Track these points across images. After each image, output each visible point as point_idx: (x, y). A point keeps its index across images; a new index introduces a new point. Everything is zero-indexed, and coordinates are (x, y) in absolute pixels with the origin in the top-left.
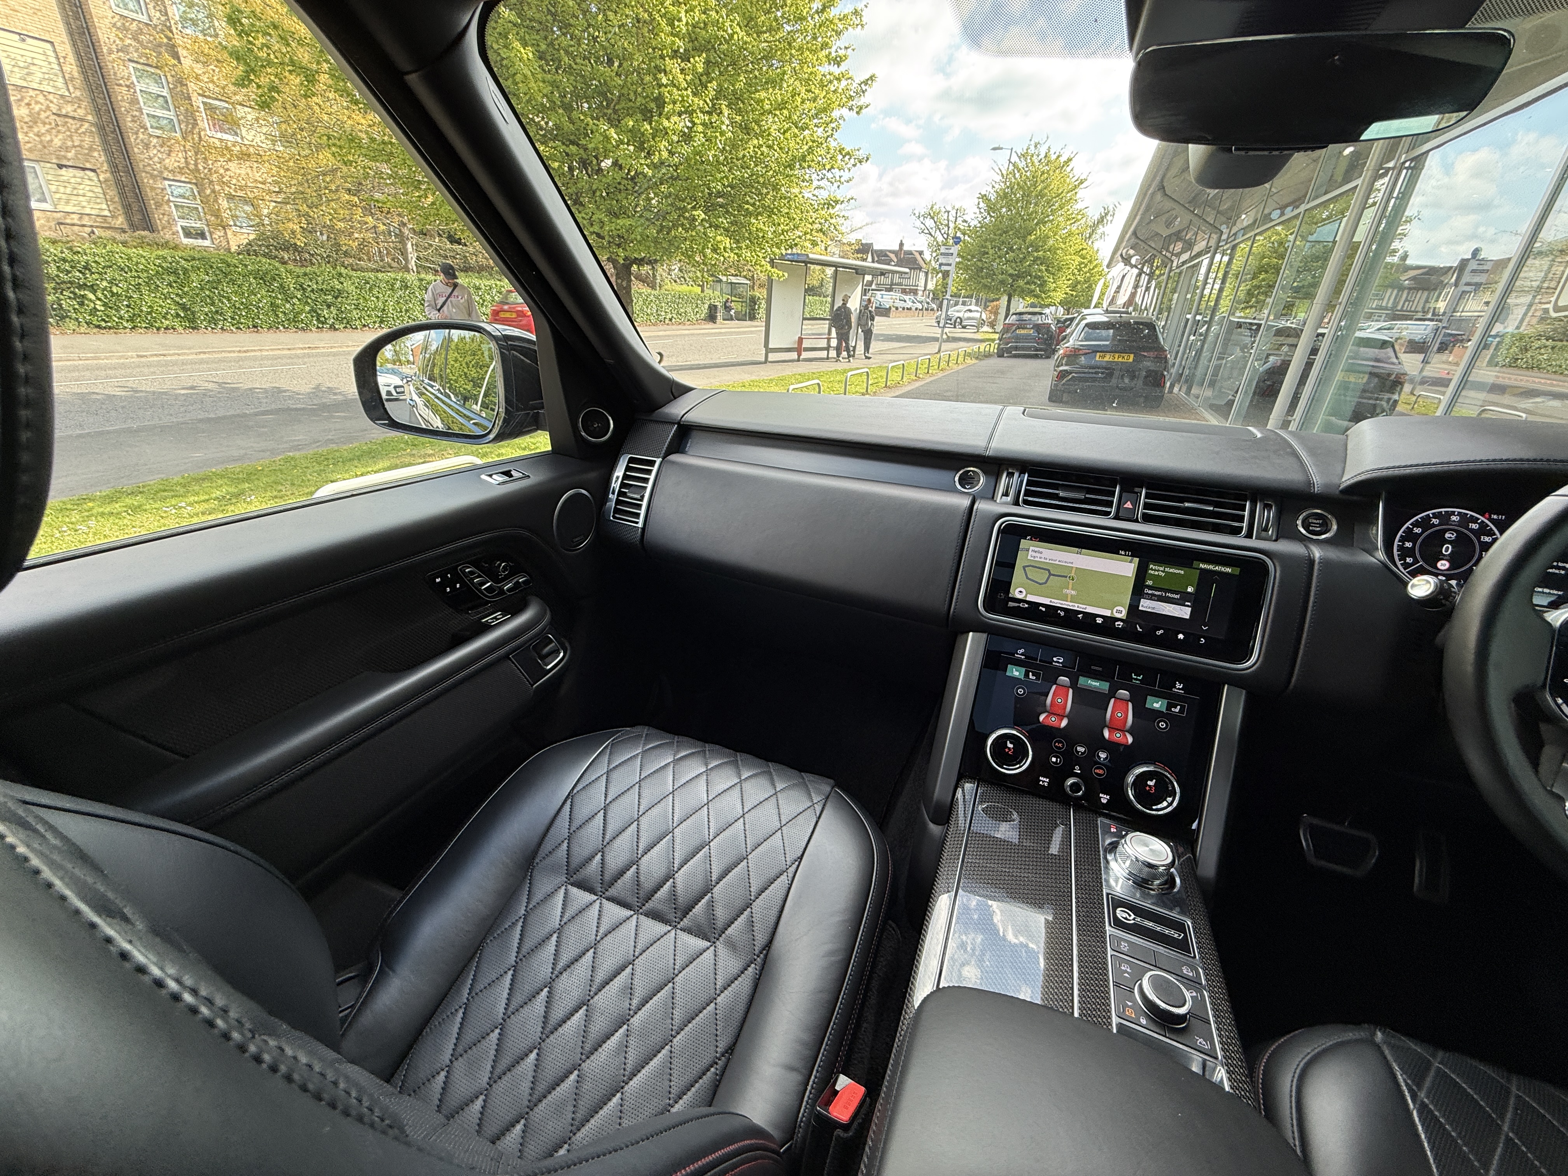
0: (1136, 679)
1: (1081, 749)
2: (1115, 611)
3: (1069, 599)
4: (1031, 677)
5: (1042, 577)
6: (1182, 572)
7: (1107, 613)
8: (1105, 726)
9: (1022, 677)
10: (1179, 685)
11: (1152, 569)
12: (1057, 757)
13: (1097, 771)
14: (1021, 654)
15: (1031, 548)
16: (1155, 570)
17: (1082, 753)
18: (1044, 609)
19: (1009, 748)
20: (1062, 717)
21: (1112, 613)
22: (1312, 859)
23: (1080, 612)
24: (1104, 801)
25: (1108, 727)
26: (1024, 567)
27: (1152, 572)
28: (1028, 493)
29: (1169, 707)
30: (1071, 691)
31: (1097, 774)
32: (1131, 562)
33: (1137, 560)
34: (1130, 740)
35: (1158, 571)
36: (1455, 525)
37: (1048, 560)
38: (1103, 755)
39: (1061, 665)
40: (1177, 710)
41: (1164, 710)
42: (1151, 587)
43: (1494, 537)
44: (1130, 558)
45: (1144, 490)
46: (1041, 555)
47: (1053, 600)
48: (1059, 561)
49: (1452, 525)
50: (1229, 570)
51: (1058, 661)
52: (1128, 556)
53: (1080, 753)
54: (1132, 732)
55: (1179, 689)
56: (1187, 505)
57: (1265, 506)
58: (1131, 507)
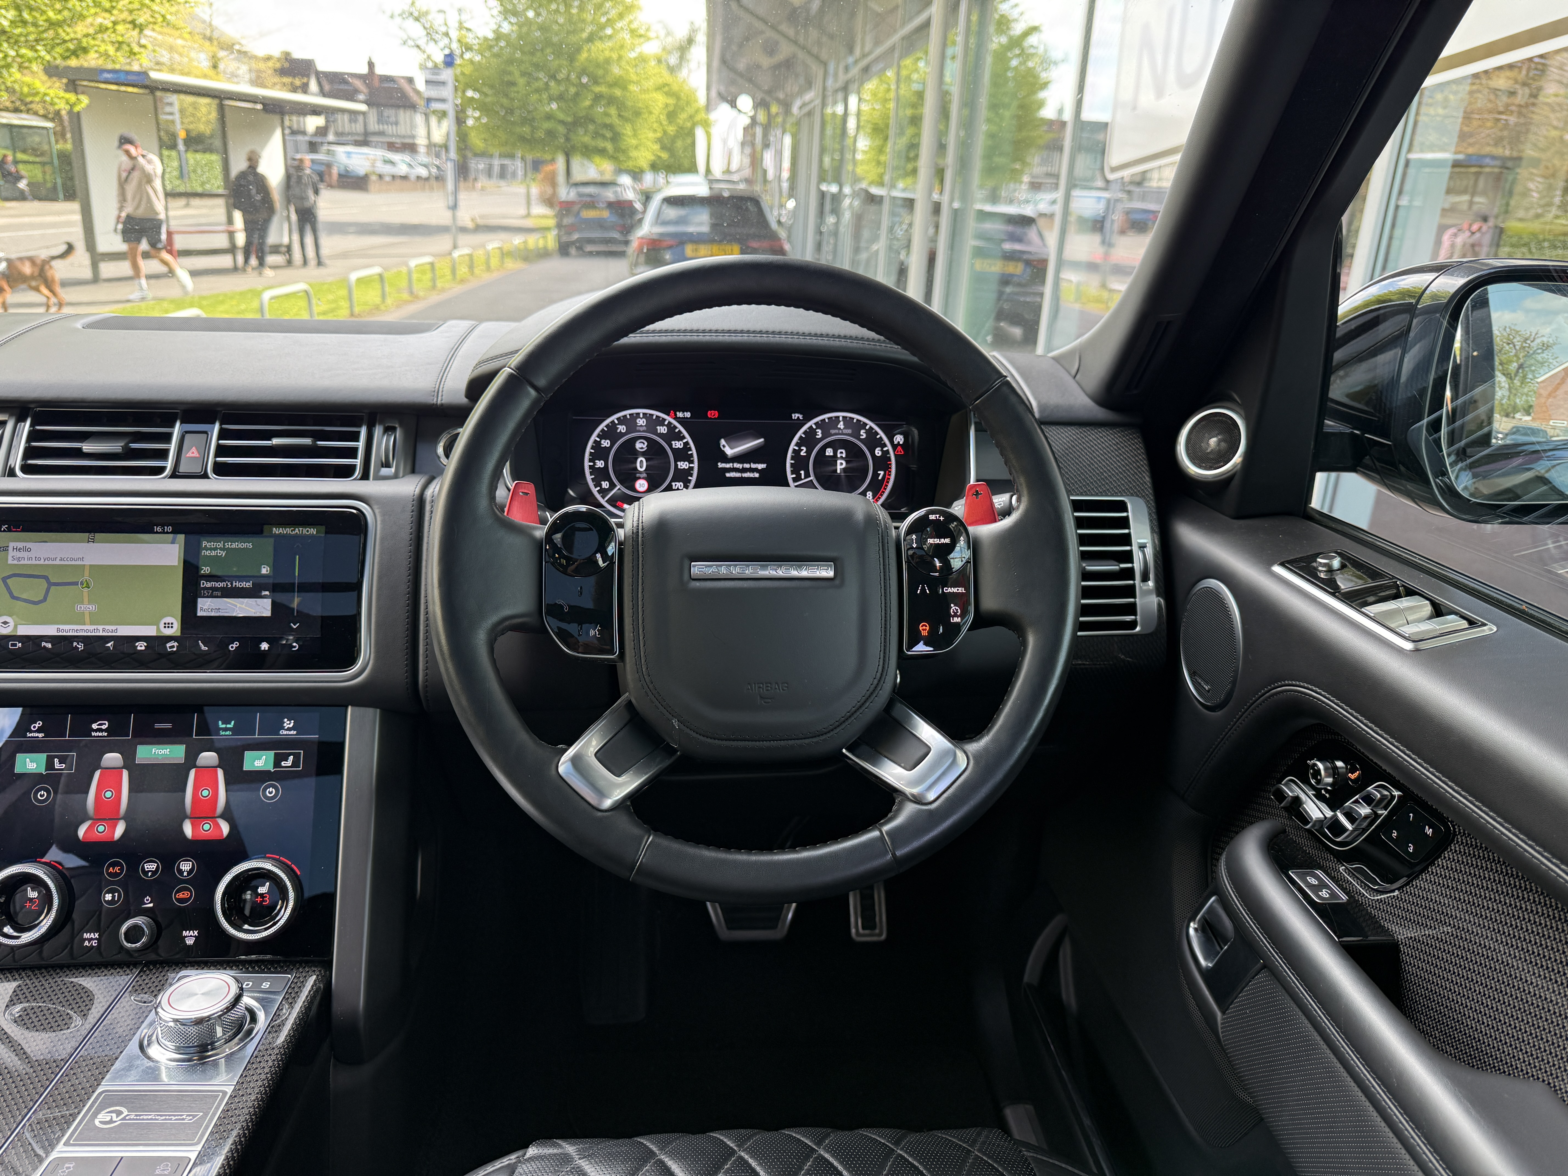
0: (226, 729)
1: (151, 867)
2: (162, 625)
3: (87, 619)
4: (57, 765)
5: (34, 589)
6: (250, 545)
7: (150, 631)
8: (184, 817)
9: (42, 770)
10: (288, 724)
11: (206, 549)
12: (112, 891)
13: (181, 895)
14: (39, 730)
15: (12, 545)
16: (211, 549)
17: (154, 873)
19: (31, 900)
20: (113, 821)
21: (158, 629)
22: (724, 933)
23: (107, 639)
24: (190, 942)
25: (190, 818)
26: (4, 580)
27: (208, 553)
28: (30, 453)
29: (277, 764)
30: (125, 774)
31: (178, 900)
32: (173, 542)
33: (181, 537)
34: (225, 828)
36: (643, 431)
37: (42, 560)
38: (186, 866)
39: (106, 734)
40: (289, 763)
41: (270, 767)
42: (210, 577)
43: (685, 441)
44: (171, 536)
45: (217, 427)
46: (29, 554)
47: (61, 627)
48: (61, 559)
49: (640, 431)
50: (313, 531)
51: (100, 727)
52: (167, 533)
53: (150, 874)
54: (227, 815)
55: (289, 729)
56: (276, 441)
57: (389, 430)
58: (196, 454)
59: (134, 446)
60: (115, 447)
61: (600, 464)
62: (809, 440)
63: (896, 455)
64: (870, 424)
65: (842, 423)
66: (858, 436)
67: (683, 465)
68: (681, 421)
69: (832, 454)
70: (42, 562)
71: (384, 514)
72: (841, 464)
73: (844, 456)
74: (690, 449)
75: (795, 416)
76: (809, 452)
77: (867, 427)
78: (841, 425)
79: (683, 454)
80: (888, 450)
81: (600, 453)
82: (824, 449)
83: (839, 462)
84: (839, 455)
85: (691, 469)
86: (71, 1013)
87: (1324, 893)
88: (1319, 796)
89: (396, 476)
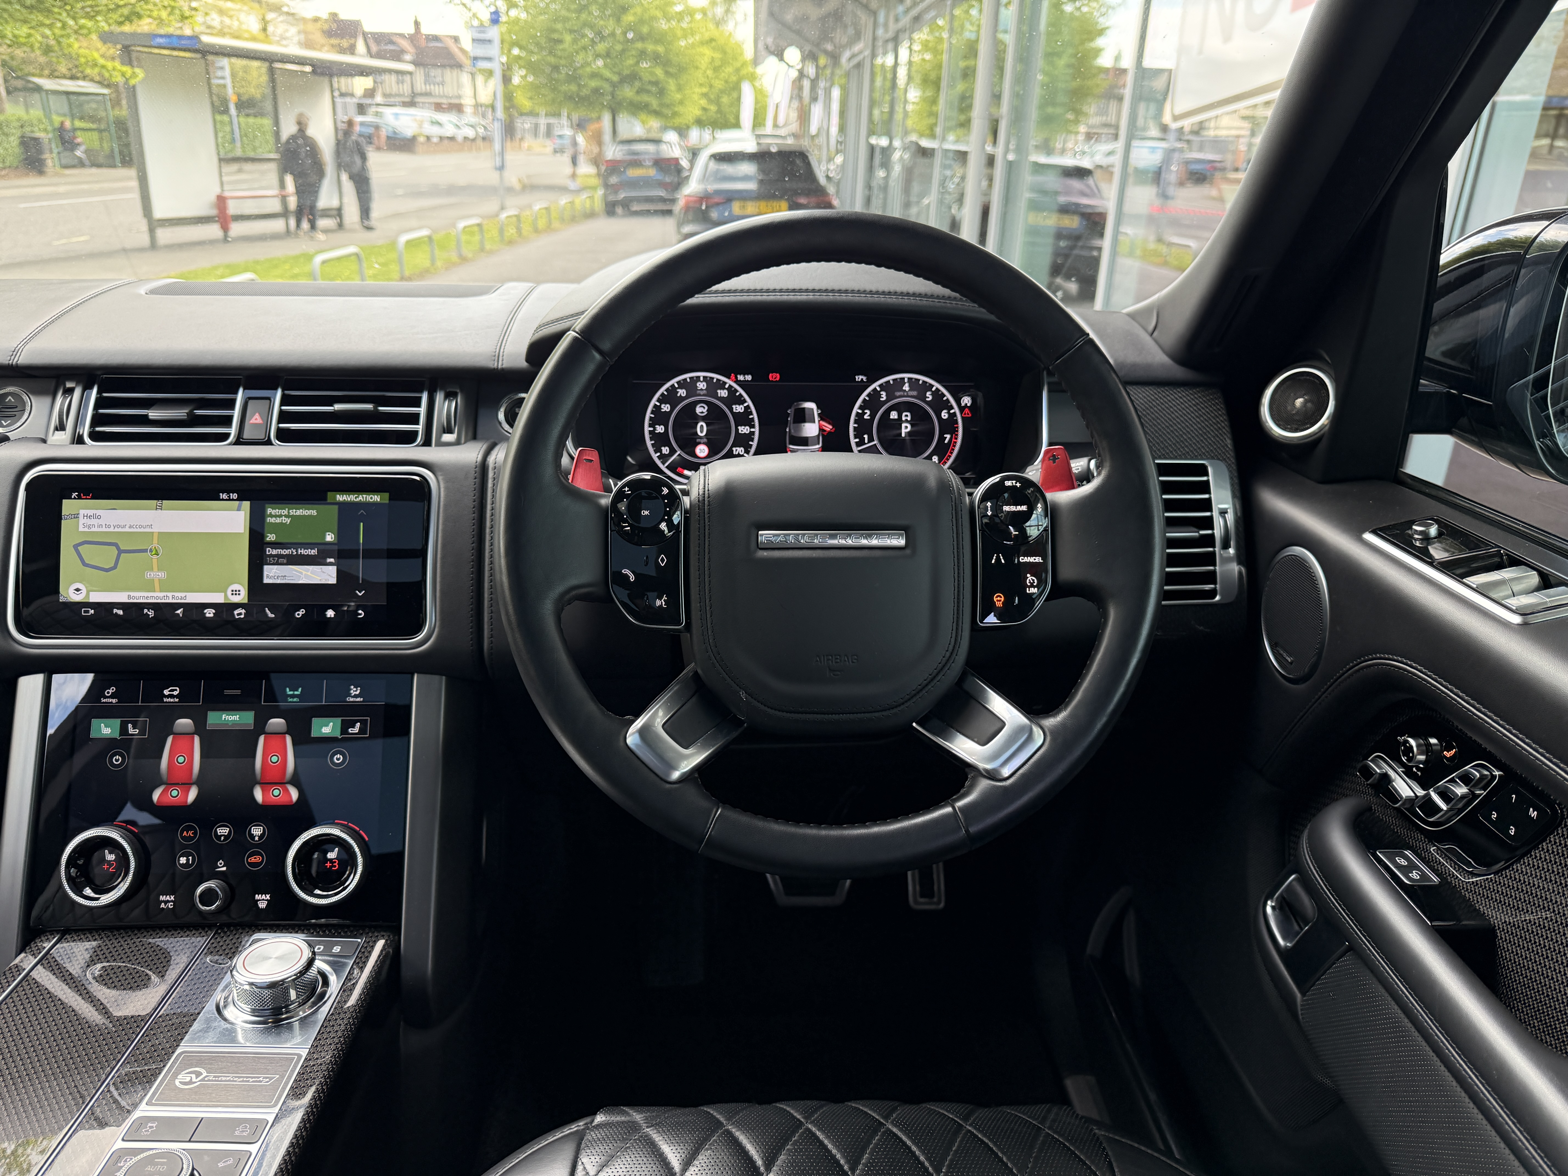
1: (223, 831)
2: (229, 593)
3: (157, 587)
4: (131, 730)
5: (104, 557)
6: (314, 512)
7: (218, 598)
8: (255, 782)
9: (117, 735)
10: (354, 691)
11: (271, 516)
12: (186, 855)
13: (253, 860)
14: (113, 696)
15: (82, 512)
16: (276, 516)
17: (226, 837)
18: (121, 612)
19: (109, 863)
20: (186, 785)
21: (226, 596)
22: (782, 899)
23: (178, 606)
24: (262, 905)
25: (260, 783)
26: (76, 547)
27: (273, 520)
28: (97, 420)
29: (344, 730)
30: (197, 739)
31: (250, 864)
32: (239, 509)
33: (246, 504)
34: (294, 794)
35: (280, 516)
36: (704, 395)
37: (112, 527)
38: (257, 831)
39: (177, 700)
40: (356, 729)
41: (337, 734)
42: (274, 545)
43: (746, 405)
44: (237, 502)
45: (279, 393)
46: (100, 522)
47: (132, 594)
48: (130, 527)
49: (700, 395)
50: (376, 498)
51: (172, 693)
52: (233, 500)
53: (222, 838)
54: (295, 781)
55: (356, 696)
56: (338, 407)
57: (449, 395)
58: (259, 421)
59: (199, 412)
60: (180, 413)
61: (660, 429)
62: (873, 403)
63: (963, 418)
64: (936, 385)
65: (907, 385)
66: (923, 398)
67: (744, 430)
68: (743, 385)
69: (896, 417)
70: (111, 530)
71: (447, 481)
72: (906, 427)
73: (909, 419)
74: (751, 413)
75: (859, 378)
76: (873, 416)
77: (934, 389)
78: (906, 387)
79: (744, 419)
80: (955, 413)
81: (659, 417)
82: (888, 412)
83: (904, 425)
84: (904, 418)
85: (753, 433)
86: (150, 973)
87: (1415, 875)
88: (1409, 773)
89: (458, 443)
